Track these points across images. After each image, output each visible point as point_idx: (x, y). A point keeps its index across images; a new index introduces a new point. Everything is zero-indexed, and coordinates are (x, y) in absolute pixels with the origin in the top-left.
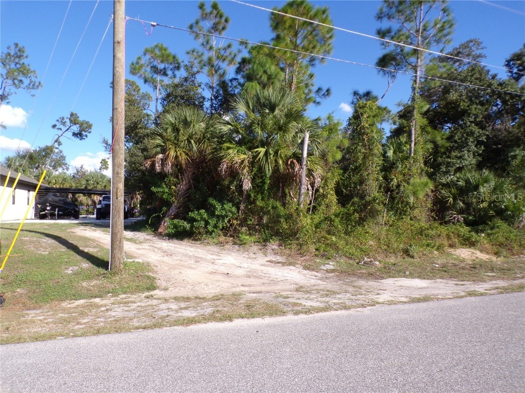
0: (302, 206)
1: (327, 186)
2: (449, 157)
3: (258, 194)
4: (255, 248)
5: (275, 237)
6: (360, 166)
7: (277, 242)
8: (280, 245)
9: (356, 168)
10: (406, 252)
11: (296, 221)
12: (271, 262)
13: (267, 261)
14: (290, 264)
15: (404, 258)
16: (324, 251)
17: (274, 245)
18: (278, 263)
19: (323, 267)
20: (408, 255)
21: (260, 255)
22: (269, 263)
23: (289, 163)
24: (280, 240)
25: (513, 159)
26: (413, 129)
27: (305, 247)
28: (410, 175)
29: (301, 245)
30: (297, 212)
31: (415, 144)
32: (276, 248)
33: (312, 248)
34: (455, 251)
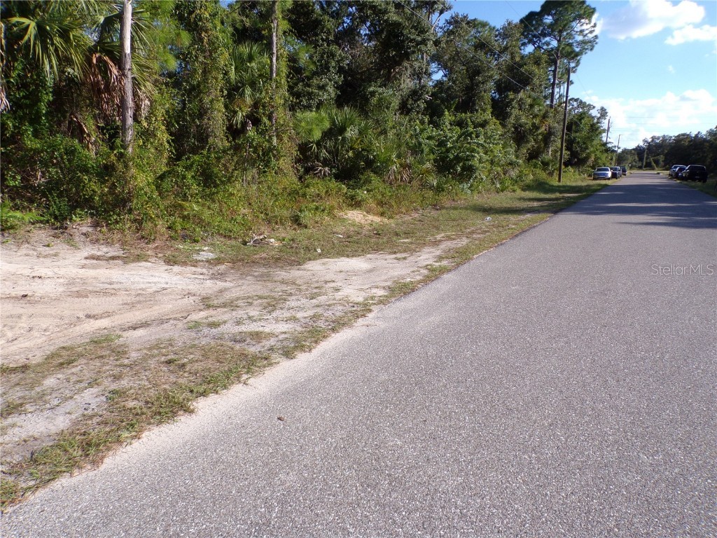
0: (130, 150)
1: (155, 116)
2: (309, 86)
3: (21, 123)
4: (42, 234)
5: (82, 210)
6: (198, 85)
7: (89, 220)
8: (96, 225)
9: (193, 88)
10: (296, 220)
11: (124, 179)
12: (93, 257)
13: (86, 258)
14: (139, 258)
15: (295, 229)
16: (183, 229)
17: (81, 225)
18: (113, 258)
19: (195, 257)
20: (299, 224)
21: (60, 246)
22: (95, 261)
23: (94, 61)
24: (92, 215)
25: (372, 96)
26: (274, 34)
27: (148, 225)
28: (273, 107)
29: (140, 222)
30: (124, 162)
31: (277, 59)
32: (90, 230)
33: (161, 225)
34: (346, 214)
